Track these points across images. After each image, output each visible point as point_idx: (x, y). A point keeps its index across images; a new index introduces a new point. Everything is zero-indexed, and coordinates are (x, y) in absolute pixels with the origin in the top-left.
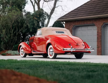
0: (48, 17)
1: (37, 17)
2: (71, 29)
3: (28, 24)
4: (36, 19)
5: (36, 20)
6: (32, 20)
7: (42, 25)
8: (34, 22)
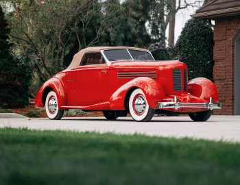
0: (168, 9)
1: (136, 9)
2: (231, 39)
3: (109, 30)
4: (134, 13)
5: (133, 17)
6: (122, 17)
7: (152, 32)
8: (130, 23)
